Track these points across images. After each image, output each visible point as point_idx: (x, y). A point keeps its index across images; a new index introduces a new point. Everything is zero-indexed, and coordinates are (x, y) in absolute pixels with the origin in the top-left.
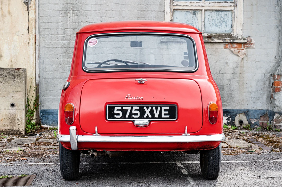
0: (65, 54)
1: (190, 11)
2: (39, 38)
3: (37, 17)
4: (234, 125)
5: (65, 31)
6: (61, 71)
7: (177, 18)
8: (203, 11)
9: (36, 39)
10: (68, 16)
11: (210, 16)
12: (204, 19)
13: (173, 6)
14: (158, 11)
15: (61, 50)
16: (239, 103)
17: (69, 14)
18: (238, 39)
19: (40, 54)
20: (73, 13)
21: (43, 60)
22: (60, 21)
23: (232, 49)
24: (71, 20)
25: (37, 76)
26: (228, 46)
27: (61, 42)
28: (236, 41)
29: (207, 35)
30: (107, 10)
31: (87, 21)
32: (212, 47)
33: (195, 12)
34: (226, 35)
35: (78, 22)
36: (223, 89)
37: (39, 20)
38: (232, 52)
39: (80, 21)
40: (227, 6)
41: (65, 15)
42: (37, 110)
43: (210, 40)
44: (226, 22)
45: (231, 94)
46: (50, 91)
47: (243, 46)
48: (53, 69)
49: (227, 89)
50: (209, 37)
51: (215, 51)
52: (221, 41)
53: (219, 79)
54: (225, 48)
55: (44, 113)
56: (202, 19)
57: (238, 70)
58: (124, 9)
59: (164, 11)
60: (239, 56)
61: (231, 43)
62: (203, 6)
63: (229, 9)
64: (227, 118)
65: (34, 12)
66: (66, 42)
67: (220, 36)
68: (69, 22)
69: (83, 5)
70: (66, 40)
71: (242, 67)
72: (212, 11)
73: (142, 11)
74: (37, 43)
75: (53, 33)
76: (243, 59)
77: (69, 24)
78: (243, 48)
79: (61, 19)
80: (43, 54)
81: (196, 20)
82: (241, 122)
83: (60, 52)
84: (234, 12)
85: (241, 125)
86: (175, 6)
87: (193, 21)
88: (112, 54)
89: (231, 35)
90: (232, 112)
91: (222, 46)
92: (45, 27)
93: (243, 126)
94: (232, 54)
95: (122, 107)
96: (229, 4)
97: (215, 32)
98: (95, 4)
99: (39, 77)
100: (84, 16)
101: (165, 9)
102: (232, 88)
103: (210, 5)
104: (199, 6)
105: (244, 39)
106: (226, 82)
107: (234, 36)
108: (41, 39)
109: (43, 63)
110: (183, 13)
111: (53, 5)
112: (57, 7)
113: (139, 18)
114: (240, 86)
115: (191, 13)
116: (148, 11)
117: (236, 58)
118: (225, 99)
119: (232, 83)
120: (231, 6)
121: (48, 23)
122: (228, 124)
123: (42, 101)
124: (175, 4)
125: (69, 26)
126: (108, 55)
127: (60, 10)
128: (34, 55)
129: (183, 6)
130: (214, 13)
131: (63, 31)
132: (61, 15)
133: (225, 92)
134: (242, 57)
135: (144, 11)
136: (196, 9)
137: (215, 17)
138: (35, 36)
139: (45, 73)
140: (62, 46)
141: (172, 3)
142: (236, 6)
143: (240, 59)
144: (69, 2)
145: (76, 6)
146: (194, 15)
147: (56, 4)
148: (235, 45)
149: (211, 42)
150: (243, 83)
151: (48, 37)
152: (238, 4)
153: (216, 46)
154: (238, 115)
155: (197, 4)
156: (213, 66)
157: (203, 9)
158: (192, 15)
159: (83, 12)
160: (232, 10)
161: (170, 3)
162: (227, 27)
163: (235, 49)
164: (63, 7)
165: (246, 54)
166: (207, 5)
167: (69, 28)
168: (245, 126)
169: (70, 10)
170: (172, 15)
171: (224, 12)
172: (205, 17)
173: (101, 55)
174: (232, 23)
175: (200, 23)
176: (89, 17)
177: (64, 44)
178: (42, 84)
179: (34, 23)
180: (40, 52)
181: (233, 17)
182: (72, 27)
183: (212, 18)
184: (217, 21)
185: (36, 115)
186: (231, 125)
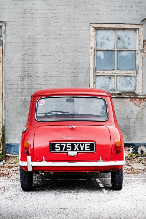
0: (22, 106)
1: (107, 77)
2: (5, 95)
3: (4, 81)
4: (138, 153)
5: (22, 90)
6: (20, 117)
7: (98, 81)
8: (116, 76)
9: (3, 96)
10: (25, 80)
11: (121, 80)
12: (117, 82)
13: (96, 73)
14: (85, 77)
15: (20, 103)
16: (141, 138)
17: (25, 79)
18: (139, 95)
19: (6, 106)
20: (28, 78)
21: (8, 110)
22: (19, 84)
23: (136, 102)
24: (27, 83)
25: (4, 121)
26: (133, 100)
27: (20, 97)
28: (138, 97)
29: (118, 93)
30: (51, 76)
31: (37, 84)
32: (122, 101)
33: (110, 77)
34: (131, 93)
35: (32, 84)
36: (130, 129)
37: (5, 83)
38: (135, 104)
39: (33, 84)
40: (132, 73)
41: (23, 80)
42: (3, 144)
43: (120, 96)
44: (131, 84)
45: (135, 132)
46: (12, 131)
47: (143, 100)
48: (14, 116)
49: (132, 129)
50: (120, 94)
51: (124, 103)
52: (128, 97)
53: (127, 122)
54: (131, 101)
55: (8, 146)
56: (115, 82)
57: (140, 116)
58: (63, 76)
59: (89, 77)
60: (140, 107)
61: (134, 98)
62: (115, 73)
63: (133, 75)
64: (132, 148)
65: (2, 78)
66: (23, 98)
67: (127, 93)
68: (25, 84)
69: (35, 73)
70: (23, 96)
71: (143, 114)
72: (121, 77)
73: (74, 77)
74: (4, 98)
75: (14, 92)
76: (143, 108)
77: (25, 86)
78: (143, 101)
79: (20, 82)
80: (8, 106)
81: (111, 83)
82: (142, 152)
83: (19, 104)
84: (137, 77)
85: (142, 154)
86: (97, 73)
87: (109, 83)
88: (54, 106)
89: (135, 93)
90: (136, 145)
91: (129, 100)
92: (9, 88)
93: (143, 154)
94: (136, 105)
95: (60, 144)
96: (133, 72)
97: (124, 90)
98: (43, 72)
99: (5, 121)
100: (35, 80)
101: (90, 76)
102: (136, 128)
103: (120, 72)
104: (113, 73)
105: (143, 95)
106: (131, 124)
107: (137, 93)
108: (7, 95)
109: (8, 112)
110: (103, 78)
111: (14, 73)
112: (17, 74)
113: (72, 81)
114: (141, 127)
115: (108, 78)
116: (78, 77)
117: (138, 108)
118: (131, 136)
119: (135, 125)
120: (134, 73)
121: (11, 85)
122: (133, 153)
123: (7, 138)
124: (97, 72)
125: (25, 87)
126: (52, 106)
127: (19, 76)
128: (2, 106)
129: (102, 73)
130: (123, 78)
131: (21, 90)
132: (20, 80)
133: (131, 131)
134: (142, 107)
135: (76, 77)
136: (111, 75)
137: (124, 80)
138: (3, 93)
139: (9, 119)
140: (21, 100)
141: (95, 71)
142: (138, 73)
143: (141, 109)
144: (25, 71)
145: (30, 73)
146: (109, 79)
147: (17, 72)
148: (137, 100)
149: (121, 98)
150: (143, 125)
151: (11, 94)
152: (139, 71)
153: (125, 100)
154: (140, 147)
155: (112, 72)
156: (123, 114)
157: (116, 75)
158: (108, 79)
159: (35, 77)
160: (135, 76)
161: (93, 71)
162: (132, 87)
163: (138, 102)
164: (21, 74)
165: (145, 105)
166: (118, 73)
167: (25, 88)
168: (145, 154)
169: (26, 76)
170: (95, 79)
171: (130, 77)
172: (117, 81)
173: (47, 106)
174: (135, 84)
175: (114, 84)
176: (39, 81)
177: (22, 99)
178: (7, 126)
179: (2, 85)
180: (6, 105)
181: (136, 80)
182: (27, 88)
183: (122, 81)
184: (125, 83)
185: (3, 147)
186: (135, 154)
